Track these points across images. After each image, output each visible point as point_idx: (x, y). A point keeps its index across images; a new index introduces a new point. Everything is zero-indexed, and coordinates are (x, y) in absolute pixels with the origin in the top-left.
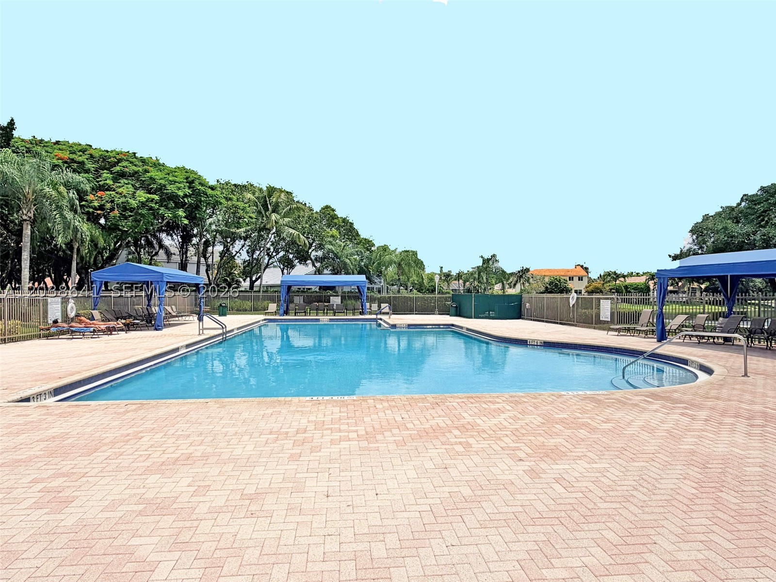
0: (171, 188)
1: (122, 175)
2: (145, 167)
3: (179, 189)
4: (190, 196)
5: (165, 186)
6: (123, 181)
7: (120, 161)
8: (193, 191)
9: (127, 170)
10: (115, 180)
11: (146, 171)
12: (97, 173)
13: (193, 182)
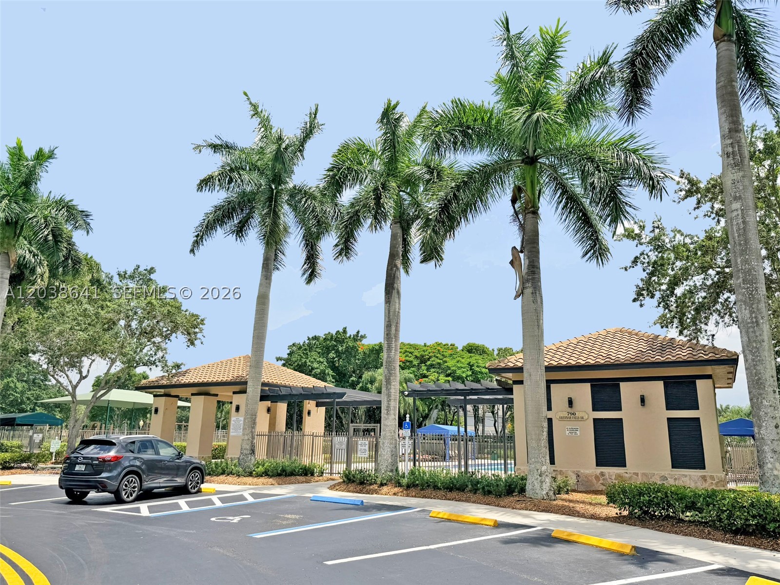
0: (459, 372)
1: (432, 366)
2: (445, 359)
3: (463, 372)
4: (471, 375)
5: (455, 371)
6: (432, 370)
7: (430, 357)
8: (473, 373)
9: (434, 362)
10: (428, 370)
11: (446, 362)
12: (419, 367)
13: (473, 365)
